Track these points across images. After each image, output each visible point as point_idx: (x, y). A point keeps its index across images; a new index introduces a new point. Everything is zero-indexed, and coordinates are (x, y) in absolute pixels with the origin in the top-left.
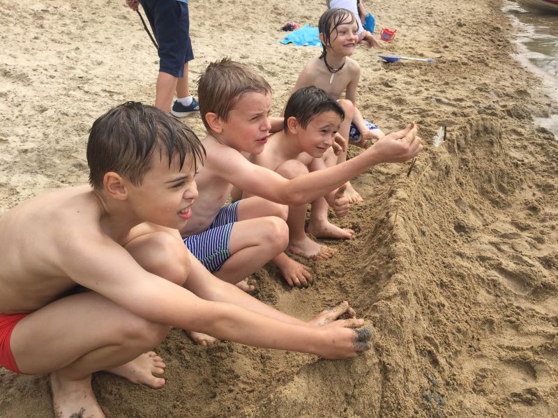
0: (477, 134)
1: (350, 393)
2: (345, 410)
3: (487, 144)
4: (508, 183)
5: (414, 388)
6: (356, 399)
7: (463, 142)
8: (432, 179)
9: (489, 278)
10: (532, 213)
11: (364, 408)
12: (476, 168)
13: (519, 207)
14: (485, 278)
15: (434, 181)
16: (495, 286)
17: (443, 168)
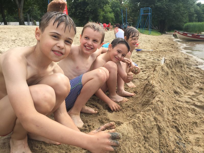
0: (176, 64)
1: (146, 136)
2: (145, 144)
3: (180, 67)
4: (190, 81)
5: (172, 139)
6: (149, 139)
7: (171, 65)
8: (163, 75)
9: (192, 108)
10: (201, 90)
11: (153, 144)
12: (177, 74)
13: (196, 89)
14: (190, 108)
15: (163, 76)
16: (194, 111)
17: (166, 72)
